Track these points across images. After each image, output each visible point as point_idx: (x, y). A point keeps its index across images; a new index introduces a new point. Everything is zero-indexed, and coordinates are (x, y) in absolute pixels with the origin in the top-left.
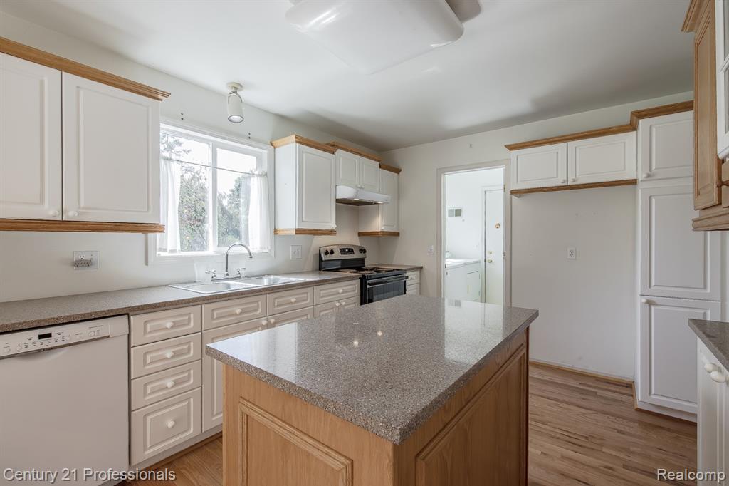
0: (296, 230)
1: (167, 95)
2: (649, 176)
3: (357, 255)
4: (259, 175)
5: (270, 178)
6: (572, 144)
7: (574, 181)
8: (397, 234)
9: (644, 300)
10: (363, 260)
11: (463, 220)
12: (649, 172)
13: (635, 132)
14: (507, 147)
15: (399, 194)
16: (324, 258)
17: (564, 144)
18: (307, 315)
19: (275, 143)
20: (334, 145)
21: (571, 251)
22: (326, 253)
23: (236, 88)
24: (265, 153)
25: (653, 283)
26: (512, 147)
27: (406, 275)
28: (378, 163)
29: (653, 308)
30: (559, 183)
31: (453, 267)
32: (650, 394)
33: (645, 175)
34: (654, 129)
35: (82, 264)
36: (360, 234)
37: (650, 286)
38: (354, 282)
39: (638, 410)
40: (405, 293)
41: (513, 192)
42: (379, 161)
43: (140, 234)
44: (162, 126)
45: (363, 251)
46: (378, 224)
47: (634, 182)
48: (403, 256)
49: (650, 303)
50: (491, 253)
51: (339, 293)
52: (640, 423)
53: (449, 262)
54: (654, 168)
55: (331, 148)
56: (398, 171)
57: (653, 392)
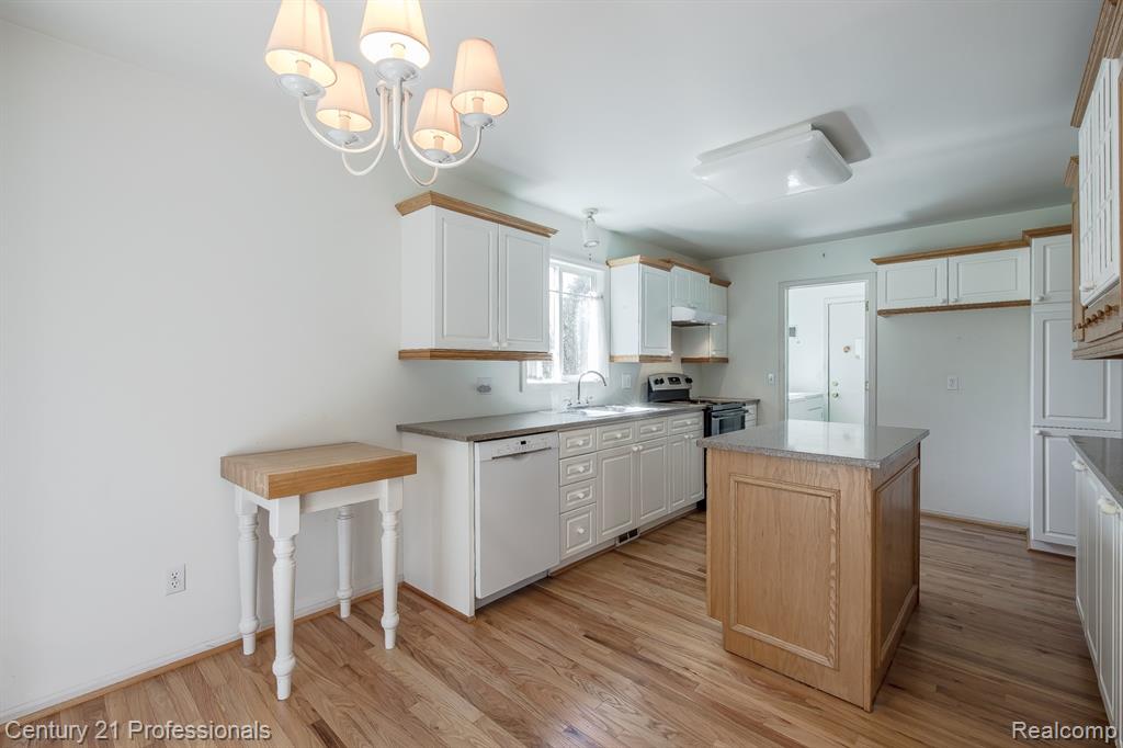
0: (640, 357)
1: (555, 232)
2: (1042, 299)
3: (683, 386)
4: (597, 298)
5: (606, 300)
6: (954, 260)
7: (957, 301)
8: (725, 360)
9: (1037, 432)
10: (687, 391)
11: (798, 342)
12: (1042, 295)
13: (1028, 249)
14: (874, 260)
15: (728, 312)
16: (655, 388)
17: (944, 260)
18: (662, 445)
19: (611, 263)
20: (669, 262)
21: (952, 381)
22: (656, 382)
23: (591, 213)
24: (600, 273)
25: (1047, 413)
26: (879, 262)
27: (746, 408)
28: (708, 277)
29: (1047, 440)
30: (939, 303)
31: (798, 401)
32: (1044, 531)
33: (1038, 299)
34: (1048, 250)
35: (484, 389)
36: (683, 360)
37: (1044, 416)
38: (696, 414)
39: (1031, 550)
40: (743, 427)
41: (880, 313)
42: (709, 274)
43: (516, 362)
44: (551, 261)
45: (689, 381)
46: (708, 349)
47: (1027, 303)
48: (734, 386)
49: (1044, 435)
50: (837, 385)
51: (687, 425)
52: (1033, 560)
53: (792, 395)
54: (1048, 289)
55: (666, 265)
56: (726, 284)
57: (1048, 529)
